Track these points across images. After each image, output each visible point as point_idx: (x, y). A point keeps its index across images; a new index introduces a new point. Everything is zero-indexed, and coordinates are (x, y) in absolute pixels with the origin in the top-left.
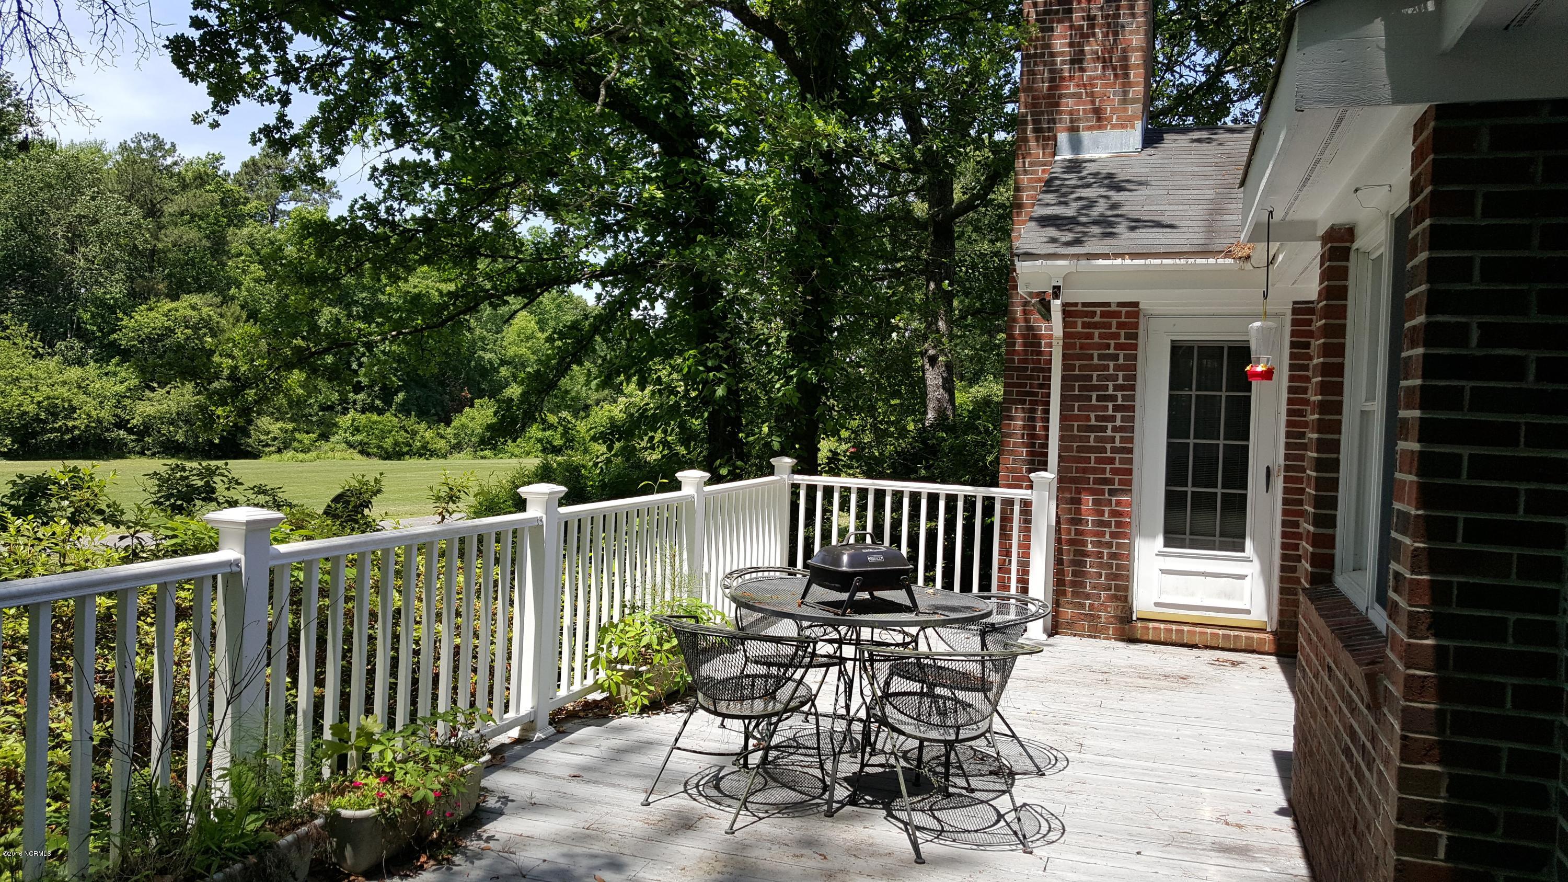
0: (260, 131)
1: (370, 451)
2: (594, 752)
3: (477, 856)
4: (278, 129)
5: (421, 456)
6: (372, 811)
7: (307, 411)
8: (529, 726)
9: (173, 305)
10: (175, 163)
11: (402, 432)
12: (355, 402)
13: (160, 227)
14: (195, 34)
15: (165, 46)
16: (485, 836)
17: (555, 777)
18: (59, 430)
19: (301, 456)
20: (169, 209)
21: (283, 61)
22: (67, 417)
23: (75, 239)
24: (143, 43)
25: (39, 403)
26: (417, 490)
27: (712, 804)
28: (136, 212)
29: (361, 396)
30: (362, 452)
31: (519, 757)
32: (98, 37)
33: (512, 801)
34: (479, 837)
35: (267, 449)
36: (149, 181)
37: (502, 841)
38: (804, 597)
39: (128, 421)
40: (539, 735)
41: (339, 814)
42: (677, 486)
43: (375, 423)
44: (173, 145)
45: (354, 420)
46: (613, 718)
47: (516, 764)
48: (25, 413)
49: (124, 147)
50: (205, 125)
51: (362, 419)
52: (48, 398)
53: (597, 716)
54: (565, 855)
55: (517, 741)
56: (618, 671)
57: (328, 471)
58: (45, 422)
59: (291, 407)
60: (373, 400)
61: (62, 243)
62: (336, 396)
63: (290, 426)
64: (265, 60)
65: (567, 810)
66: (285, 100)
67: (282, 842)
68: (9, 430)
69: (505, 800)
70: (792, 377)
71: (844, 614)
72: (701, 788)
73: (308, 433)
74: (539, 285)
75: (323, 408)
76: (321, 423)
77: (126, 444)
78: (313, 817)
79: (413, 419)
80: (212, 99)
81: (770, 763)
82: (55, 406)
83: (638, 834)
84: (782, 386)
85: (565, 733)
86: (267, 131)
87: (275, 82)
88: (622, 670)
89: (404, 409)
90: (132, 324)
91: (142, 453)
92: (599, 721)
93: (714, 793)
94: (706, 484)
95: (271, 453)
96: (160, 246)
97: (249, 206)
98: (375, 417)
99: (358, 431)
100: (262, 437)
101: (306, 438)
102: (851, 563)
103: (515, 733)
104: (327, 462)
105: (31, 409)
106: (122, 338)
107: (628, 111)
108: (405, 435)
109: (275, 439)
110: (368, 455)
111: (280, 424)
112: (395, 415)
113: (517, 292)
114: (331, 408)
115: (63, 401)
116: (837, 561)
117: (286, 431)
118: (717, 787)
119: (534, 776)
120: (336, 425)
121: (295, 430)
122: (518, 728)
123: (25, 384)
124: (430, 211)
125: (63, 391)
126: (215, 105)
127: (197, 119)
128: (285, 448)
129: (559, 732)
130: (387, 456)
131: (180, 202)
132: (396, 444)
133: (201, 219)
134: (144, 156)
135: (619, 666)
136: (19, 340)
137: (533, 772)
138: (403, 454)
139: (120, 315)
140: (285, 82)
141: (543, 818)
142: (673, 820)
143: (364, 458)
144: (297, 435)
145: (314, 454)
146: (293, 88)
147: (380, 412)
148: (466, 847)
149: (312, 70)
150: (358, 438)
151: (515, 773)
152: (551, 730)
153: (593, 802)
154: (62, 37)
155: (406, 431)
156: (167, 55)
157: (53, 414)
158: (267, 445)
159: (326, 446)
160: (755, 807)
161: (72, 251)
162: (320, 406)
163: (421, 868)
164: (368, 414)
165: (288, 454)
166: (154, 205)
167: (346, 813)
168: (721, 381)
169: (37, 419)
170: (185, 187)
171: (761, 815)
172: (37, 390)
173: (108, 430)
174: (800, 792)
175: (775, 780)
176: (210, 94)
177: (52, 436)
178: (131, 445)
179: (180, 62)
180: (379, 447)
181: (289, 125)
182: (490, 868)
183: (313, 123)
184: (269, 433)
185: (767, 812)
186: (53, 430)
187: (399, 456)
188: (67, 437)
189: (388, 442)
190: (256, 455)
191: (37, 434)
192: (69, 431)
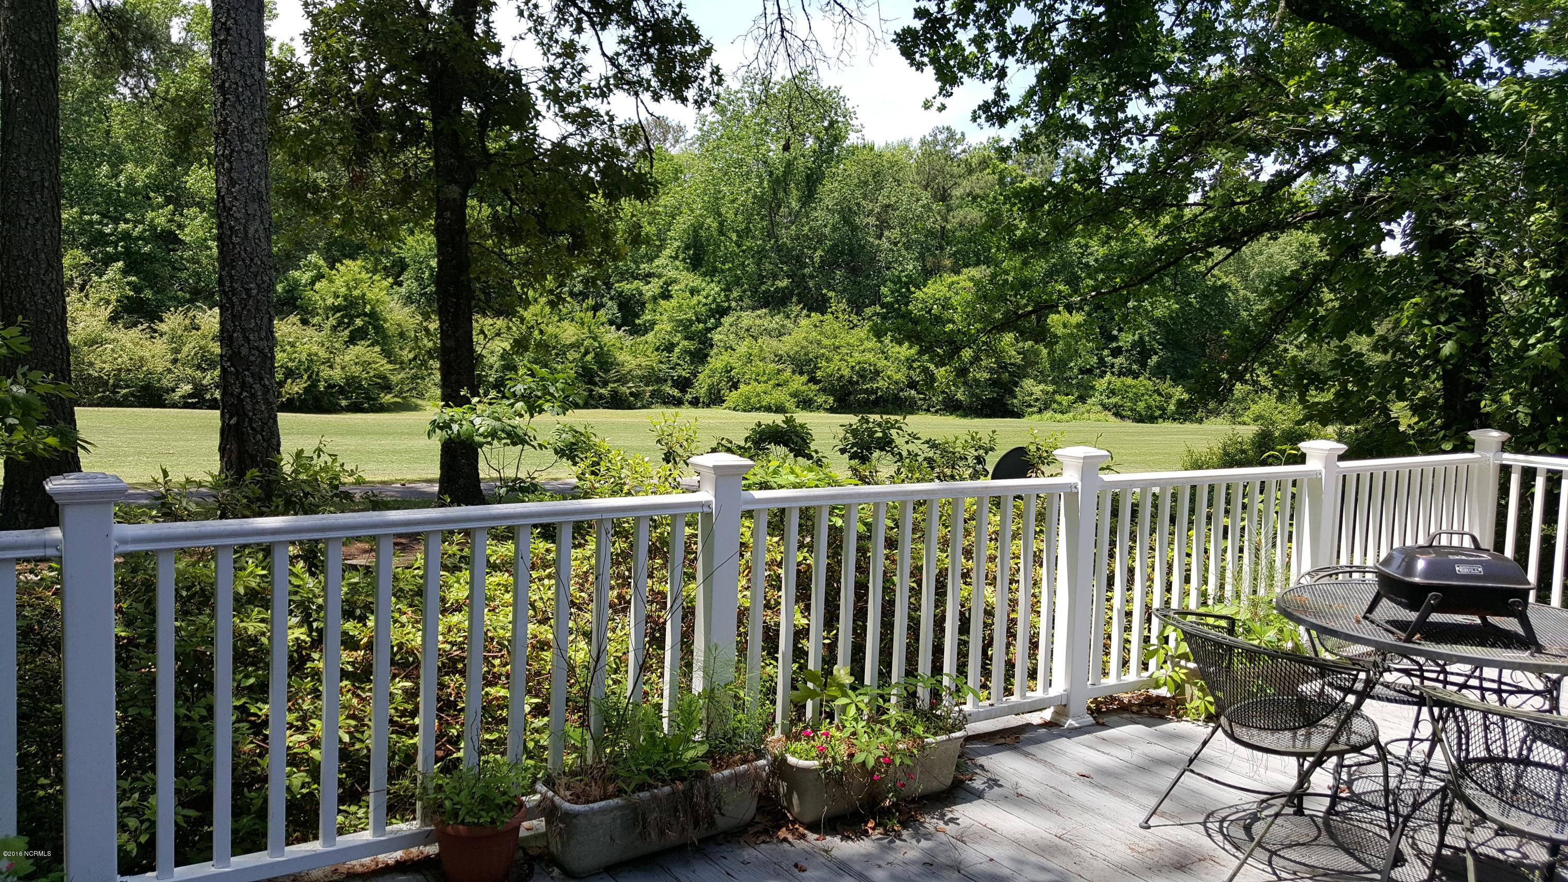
0: (980, 108)
1: (1124, 413)
2: (1123, 754)
3: (928, 836)
4: (995, 103)
5: (1175, 420)
6: (815, 764)
7: (1069, 373)
8: (1062, 710)
9: (955, 278)
10: (964, 151)
11: (1156, 396)
12: (1113, 366)
13: (949, 209)
14: (918, 24)
15: (894, 41)
16: (950, 815)
17: (1062, 771)
18: (866, 391)
19: (1058, 416)
20: (957, 192)
21: (1002, 36)
22: (872, 380)
23: (883, 225)
24: (873, 41)
25: (853, 367)
26: (1158, 454)
27: (1228, 847)
28: (926, 197)
29: (1119, 360)
30: (1116, 415)
31: (1038, 741)
32: (840, 41)
33: (1001, 786)
34: (942, 816)
35: (1029, 410)
36: (942, 171)
37: (962, 825)
38: (1371, 609)
39: (917, 382)
40: (1070, 722)
41: (786, 760)
42: (1301, 459)
43: (1129, 387)
44: (963, 134)
45: (1109, 383)
46: (1170, 720)
47: (1031, 749)
48: (842, 376)
49: (923, 142)
50: (934, 108)
51: (1117, 382)
52: (859, 363)
53: (1152, 715)
54: (1013, 859)
55: (1046, 725)
56: (1181, 667)
57: (1080, 431)
58: (856, 383)
59: (1053, 370)
60: (1130, 364)
61: (872, 230)
62: (1095, 359)
63: (1051, 388)
64: (987, 38)
65: (1050, 810)
66: (1002, 74)
67: (717, 775)
68: (831, 390)
69: (994, 783)
70: (1553, 330)
71: (1408, 640)
72: (1225, 825)
73: (1067, 395)
74: (1244, 233)
75: (1082, 371)
76: (1079, 386)
77: (916, 403)
78: (760, 755)
79: (1168, 382)
80: (939, 84)
81: (1337, 814)
82: (864, 370)
83: (1114, 858)
84: (1539, 341)
85: (1104, 726)
86: (985, 107)
87: (994, 58)
88: (1186, 668)
89: (1159, 372)
90: (922, 295)
91: (928, 410)
92: (1151, 720)
93: (1238, 833)
94: (1342, 458)
95: (1033, 413)
96: (948, 227)
97: (1025, 183)
98: (1129, 381)
99: (1114, 394)
100: (1026, 398)
101: (1065, 400)
102: (1427, 573)
103: (1047, 715)
104: (1082, 423)
105: (846, 372)
106: (913, 309)
107: (1349, 24)
108: (1158, 398)
109: (1037, 400)
110: (1122, 417)
111: (1042, 386)
112: (1149, 379)
113: (1221, 243)
114: (1089, 371)
115: (870, 365)
116: (1409, 568)
117: (1047, 393)
118: (1248, 829)
119: (1040, 766)
120: (1093, 388)
121: (1054, 392)
122: (1052, 709)
123: (844, 350)
124: (1142, 166)
125: (869, 356)
126: (941, 90)
127: (927, 106)
128: (1046, 409)
129: (1097, 723)
130: (1140, 419)
131: (966, 185)
132: (1149, 407)
133: (983, 199)
134: (938, 148)
135: (1183, 663)
136: (840, 315)
137: (1044, 762)
138: (1156, 418)
139: (913, 289)
140: (1004, 56)
141: (1020, 813)
142: (1167, 853)
143: (1118, 420)
144: (1057, 397)
145: (1071, 415)
146: (1010, 62)
147: (1136, 376)
148: (921, 824)
149: (1027, 40)
150: (1114, 400)
151: (1023, 758)
152: (1089, 720)
153: (1085, 808)
154: (813, 46)
155: (1160, 394)
156: (895, 49)
157: (862, 376)
158: (1030, 406)
159: (1081, 408)
160: (1282, 862)
161: (880, 237)
162: (1080, 370)
163: (866, 833)
164: (1123, 378)
165: (1048, 414)
166: (945, 191)
167: (792, 760)
168: (1449, 336)
169: (850, 381)
170: (970, 172)
171: (1284, 875)
172: (852, 356)
173: (902, 390)
174: (1359, 860)
175: (1332, 836)
176: (937, 80)
177: (862, 395)
178: (920, 403)
179: (907, 53)
180: (1132, 410)
181: (1006, 97)
182: (930, 852)
183: (1031, 93)
184: (1032, 394)
185: (1295, 873)
186: (863, 391)
187: (1152, 419)
188: (873, 397)
189: (1141, 405)
190: (1019, 415)
191: (850, 393)
192: (874, 391)
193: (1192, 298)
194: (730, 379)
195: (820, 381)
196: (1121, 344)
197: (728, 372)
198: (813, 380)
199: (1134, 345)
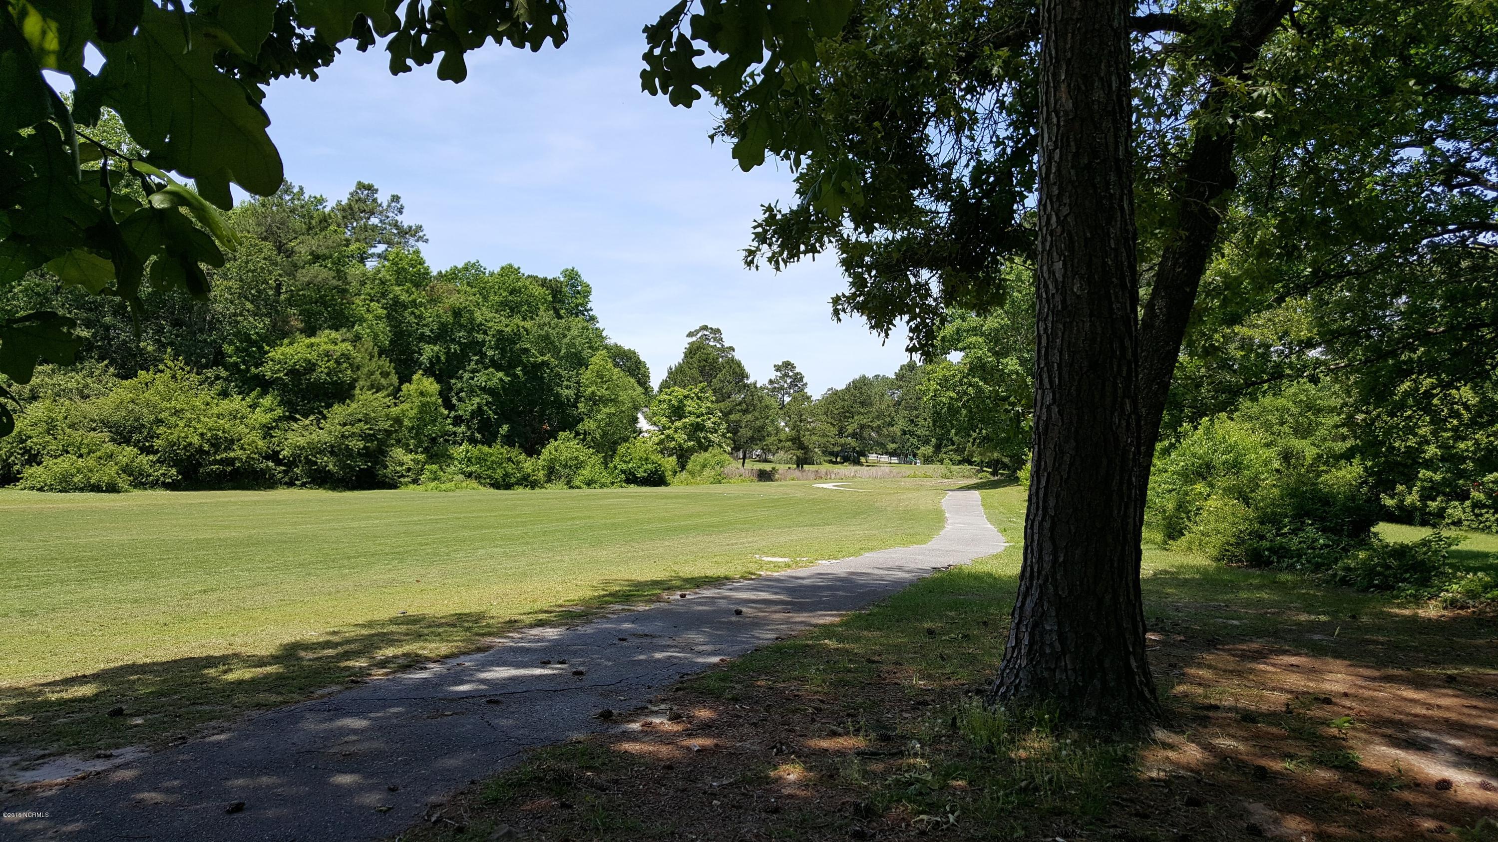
1: (485, 481)
9: (313, 340)
11: (509, 463)
18: (221, 462)
19: (430, 486)
22: (227, 449)
25: (202, 434)
28: (268, 247)
30: (479, 482)
35: (402, 480)
39: (278, 453)
43: (485, 454)
44: (301, 188)
45: (467, 451)
48: (190, 444)
51: (475, 450)
52: (210, 430)
58: (207, 453)
60: (473, 433)
63: (421, 458)
68: (173, 460)
73: (432, 465)
77: (275, 476)
79: (516, 450)
82: (217, 438)
89: (509, 441)
90: (277, 356)
91: (291, 484)
95: (406, 484)
98: (484, 449)
99: (473, 462)
100: (398, 468)
101: (431, 470)
105: (194, 440)
106: (267, 371)
108: (512, 465)
109: (409, 470)
110: (485, 485)
111: (412, 456)
112: (502, 447)
115: (224, 432)
117: (418, 463)
120: (452, 456)
121: (425, 461)
125: (222, 423)
128: (419, 479)
130: (500, 486)
131: (311, 241)
132: (507, 475)
133: (326, 258)
136: (177, 373)
138: (513, 485)
139: (267, 348)
143: (483, 488)
144: (426, 467)
150: (473, 469)
155: (512, 462)
157: (214, 445)
158: (403, 476)
159: (443, 477)
165: (422, 485)
166: (287, 245)
169: (200, 451)
172: (199, 421)
173: (259, 461)
177: (215, 467)
178: (281, 476)
180: (491, 477)
184: (403, 464)
186: (216, 462)
187: (508, 487)
188: (229, 469)
189: (500, 473)
190: (393, 486)
191: (200, 465)
192: (231, 462)
193: (518, 371)
194: (27, 451)
195: (157, 452)
196: (461, 413)
197: (23, 441)
198: (148, 451)
199: (473, 415)
